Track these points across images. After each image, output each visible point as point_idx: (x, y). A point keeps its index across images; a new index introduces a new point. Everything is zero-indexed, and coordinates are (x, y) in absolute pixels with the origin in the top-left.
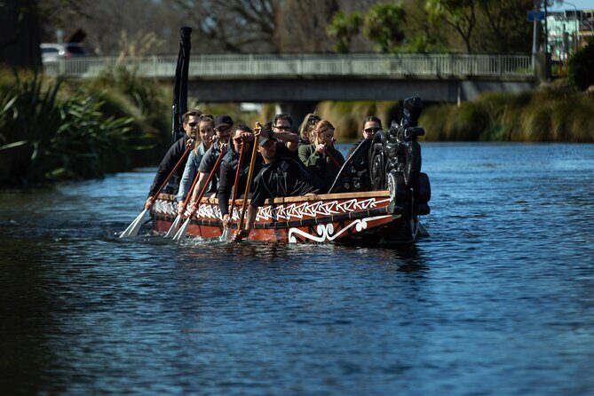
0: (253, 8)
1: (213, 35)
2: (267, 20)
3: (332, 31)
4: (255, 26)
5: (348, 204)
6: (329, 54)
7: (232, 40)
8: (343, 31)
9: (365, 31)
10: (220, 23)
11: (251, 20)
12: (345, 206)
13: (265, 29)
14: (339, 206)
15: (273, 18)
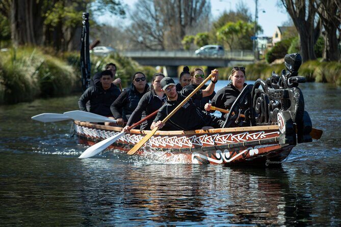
0: (156, 34)
1: (142, 43)
2: (160, 38)
3: (183, 42)
4: (156, 40)
5: (241, 136)
6: (182, 50)
7: (148, 45)
8: (187, 42)
9: (195, 42)
10: (144, 38)
11: (155, 38)
12: (239, 137)
13: (159, 40)
14: (233, 137)
15: (162, 37)
